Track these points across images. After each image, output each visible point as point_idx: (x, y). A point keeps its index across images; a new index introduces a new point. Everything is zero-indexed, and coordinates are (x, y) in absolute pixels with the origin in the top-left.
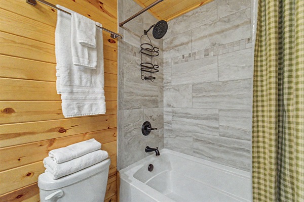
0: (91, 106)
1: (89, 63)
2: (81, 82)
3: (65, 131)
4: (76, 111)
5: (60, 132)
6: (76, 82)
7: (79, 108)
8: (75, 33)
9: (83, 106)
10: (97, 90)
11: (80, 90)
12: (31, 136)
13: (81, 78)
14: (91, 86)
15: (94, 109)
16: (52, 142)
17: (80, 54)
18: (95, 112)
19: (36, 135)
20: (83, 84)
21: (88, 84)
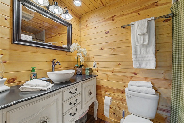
0: (146, 64)
1: (143, 42)
2: (141, 52)
3: (136, 74)
4: (138, 66)
5: (134, 74)
6: (139, 52)
7: (140, 65)
8: (136, 31)
9: (142, 63)
10: (150, 55)
11: (141, 56)
12: (125, 73)
13: (141, 50)
14: (147, 53)
15: (148, 65)
16: (131, 77)
17: (139, 40)
18: (148, 67)
19: (127, 74)
20: (142, 53)
21: (145, 53)
